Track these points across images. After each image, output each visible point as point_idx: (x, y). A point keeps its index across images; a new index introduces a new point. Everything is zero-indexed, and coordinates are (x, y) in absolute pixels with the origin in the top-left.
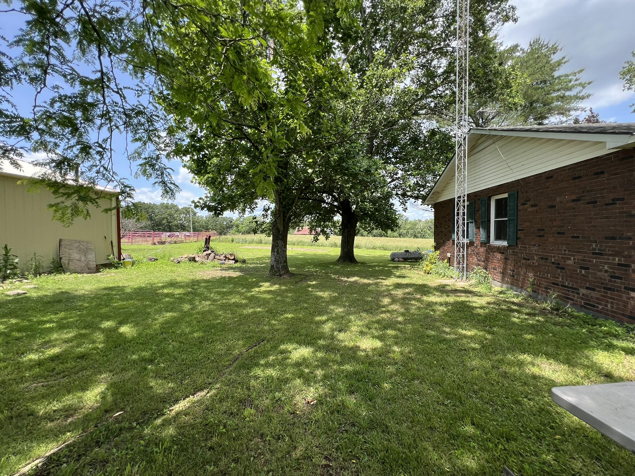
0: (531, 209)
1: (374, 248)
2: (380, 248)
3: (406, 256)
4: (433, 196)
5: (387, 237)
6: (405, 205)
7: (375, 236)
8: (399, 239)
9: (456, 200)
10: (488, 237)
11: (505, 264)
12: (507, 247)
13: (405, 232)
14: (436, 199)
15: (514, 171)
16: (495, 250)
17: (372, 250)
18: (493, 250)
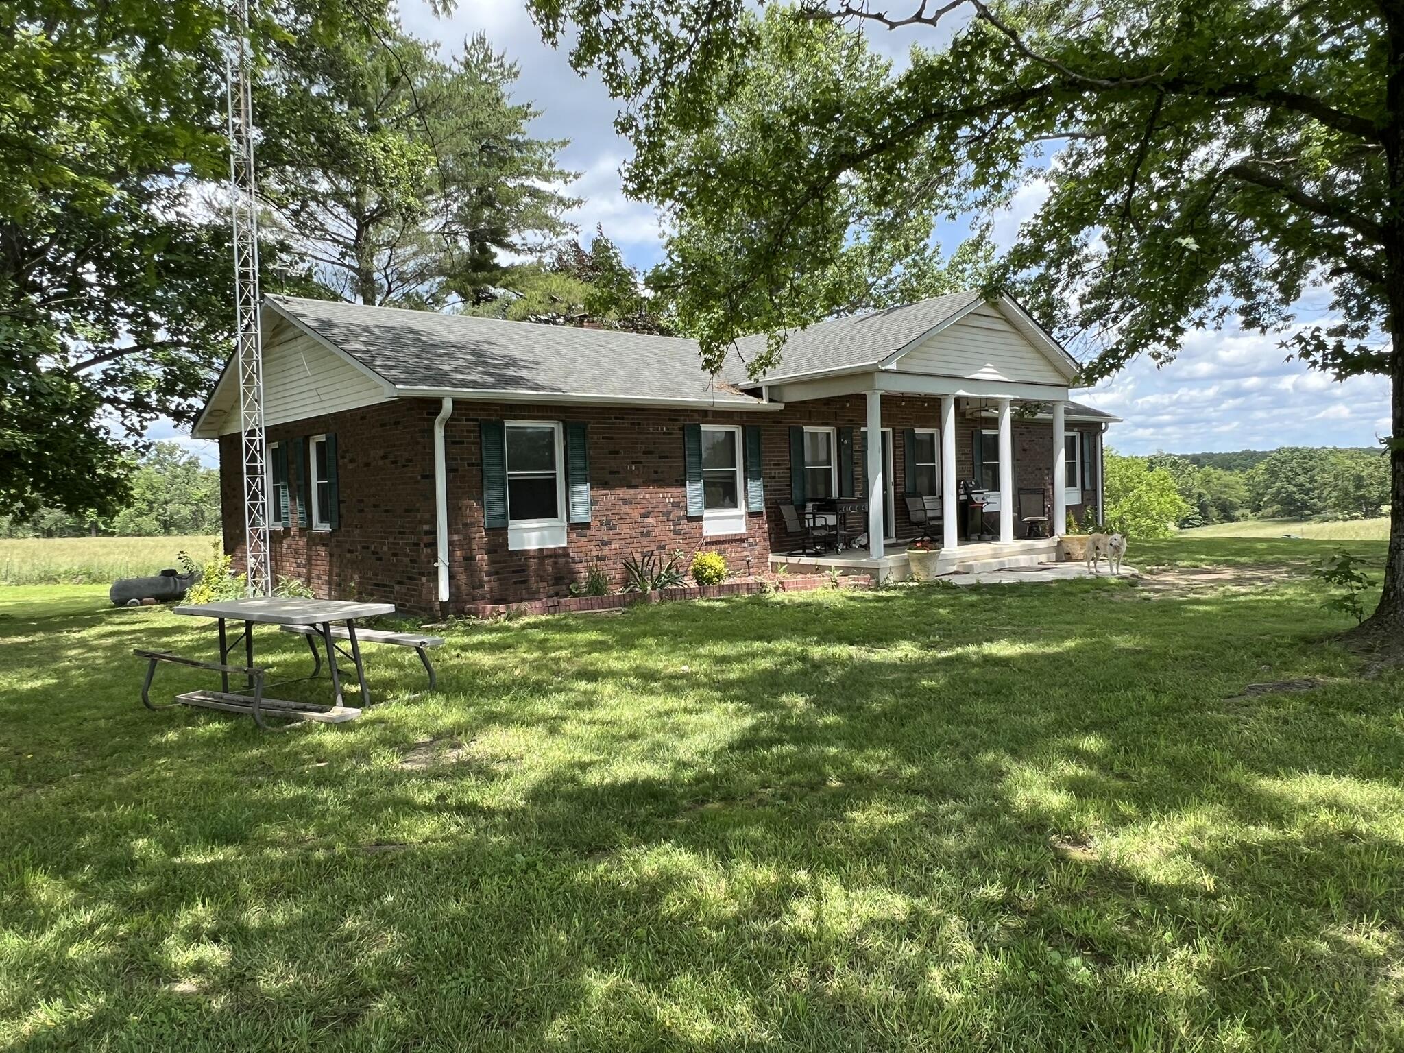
0: (350, 466)
1: (49, 578)
2: (72, 576)
3: (167, 590)
4: (212, 419)
5: (112, 534)
6: (141, 435)
7: (49, 534)
8: (162, 539)
9: (244, 439)
10: (309, 516)
11: (331, 566)
12: (331, 533)
13: (186, 511)
14: (222, 427)
15: (323, 398)
16: (317, 541)
17: (41, 586)
18: (315, 541)
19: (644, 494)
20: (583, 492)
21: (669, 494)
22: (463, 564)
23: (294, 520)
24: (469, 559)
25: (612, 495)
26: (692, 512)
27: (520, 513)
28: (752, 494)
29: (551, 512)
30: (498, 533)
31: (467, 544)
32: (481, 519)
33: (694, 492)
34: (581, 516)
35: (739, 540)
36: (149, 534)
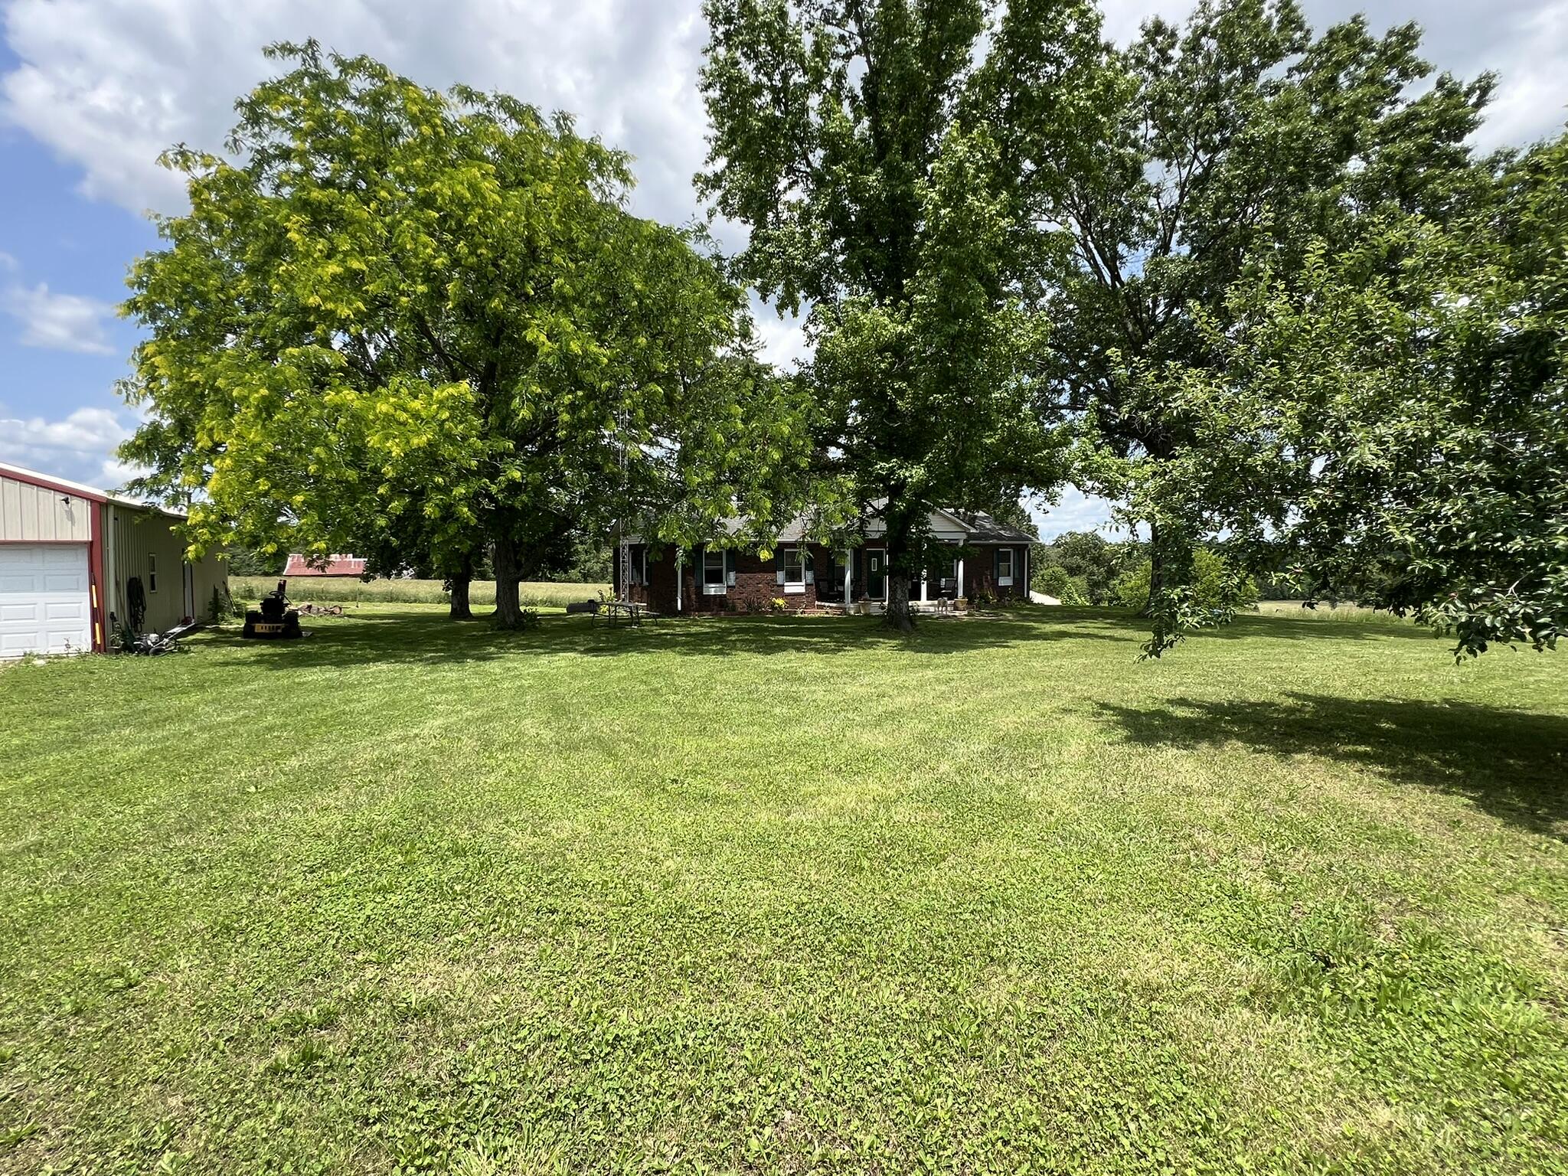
10: (642, 579)
12: (649, 586)
18: (644, 588)
19: (759, 576)
20: (732, 575)
21: (769, 576)
22: (686, 598)
23: (638, 580)
24: (689, 597)
25: (744, 576)
26: (780, 582)
27: (709, 581)
28: (808, 576)
29: (720, 581)
30: (700, 588)
31: (688, 591)
32: (693, 583)
33: (780, 576)
34: (732, 582)
35: (801, 594)
36: (575, 582)
